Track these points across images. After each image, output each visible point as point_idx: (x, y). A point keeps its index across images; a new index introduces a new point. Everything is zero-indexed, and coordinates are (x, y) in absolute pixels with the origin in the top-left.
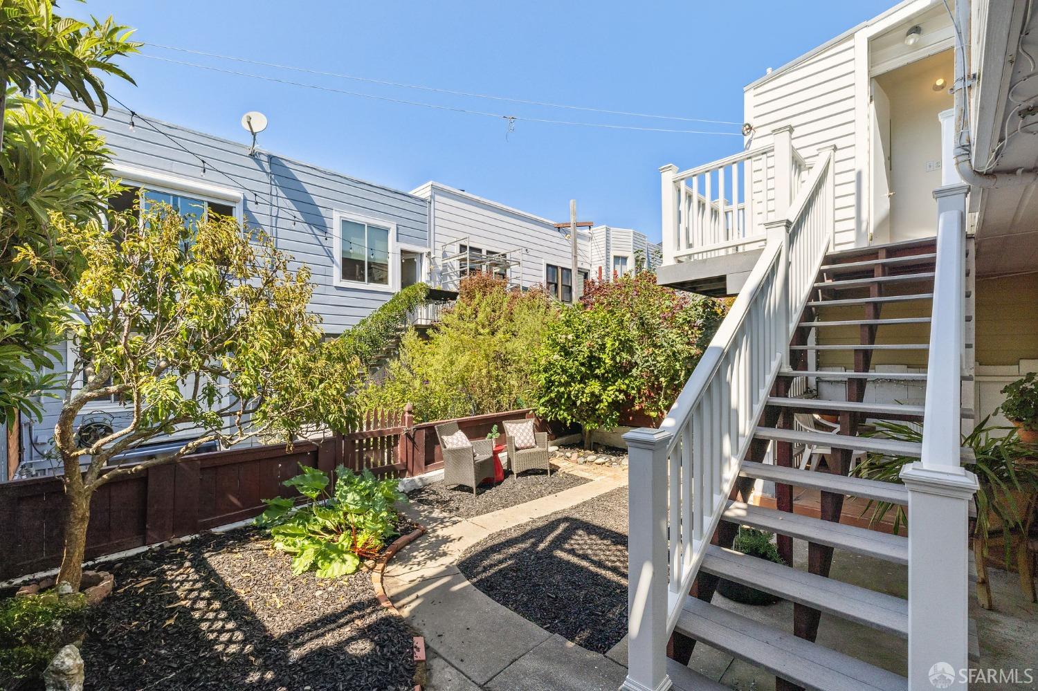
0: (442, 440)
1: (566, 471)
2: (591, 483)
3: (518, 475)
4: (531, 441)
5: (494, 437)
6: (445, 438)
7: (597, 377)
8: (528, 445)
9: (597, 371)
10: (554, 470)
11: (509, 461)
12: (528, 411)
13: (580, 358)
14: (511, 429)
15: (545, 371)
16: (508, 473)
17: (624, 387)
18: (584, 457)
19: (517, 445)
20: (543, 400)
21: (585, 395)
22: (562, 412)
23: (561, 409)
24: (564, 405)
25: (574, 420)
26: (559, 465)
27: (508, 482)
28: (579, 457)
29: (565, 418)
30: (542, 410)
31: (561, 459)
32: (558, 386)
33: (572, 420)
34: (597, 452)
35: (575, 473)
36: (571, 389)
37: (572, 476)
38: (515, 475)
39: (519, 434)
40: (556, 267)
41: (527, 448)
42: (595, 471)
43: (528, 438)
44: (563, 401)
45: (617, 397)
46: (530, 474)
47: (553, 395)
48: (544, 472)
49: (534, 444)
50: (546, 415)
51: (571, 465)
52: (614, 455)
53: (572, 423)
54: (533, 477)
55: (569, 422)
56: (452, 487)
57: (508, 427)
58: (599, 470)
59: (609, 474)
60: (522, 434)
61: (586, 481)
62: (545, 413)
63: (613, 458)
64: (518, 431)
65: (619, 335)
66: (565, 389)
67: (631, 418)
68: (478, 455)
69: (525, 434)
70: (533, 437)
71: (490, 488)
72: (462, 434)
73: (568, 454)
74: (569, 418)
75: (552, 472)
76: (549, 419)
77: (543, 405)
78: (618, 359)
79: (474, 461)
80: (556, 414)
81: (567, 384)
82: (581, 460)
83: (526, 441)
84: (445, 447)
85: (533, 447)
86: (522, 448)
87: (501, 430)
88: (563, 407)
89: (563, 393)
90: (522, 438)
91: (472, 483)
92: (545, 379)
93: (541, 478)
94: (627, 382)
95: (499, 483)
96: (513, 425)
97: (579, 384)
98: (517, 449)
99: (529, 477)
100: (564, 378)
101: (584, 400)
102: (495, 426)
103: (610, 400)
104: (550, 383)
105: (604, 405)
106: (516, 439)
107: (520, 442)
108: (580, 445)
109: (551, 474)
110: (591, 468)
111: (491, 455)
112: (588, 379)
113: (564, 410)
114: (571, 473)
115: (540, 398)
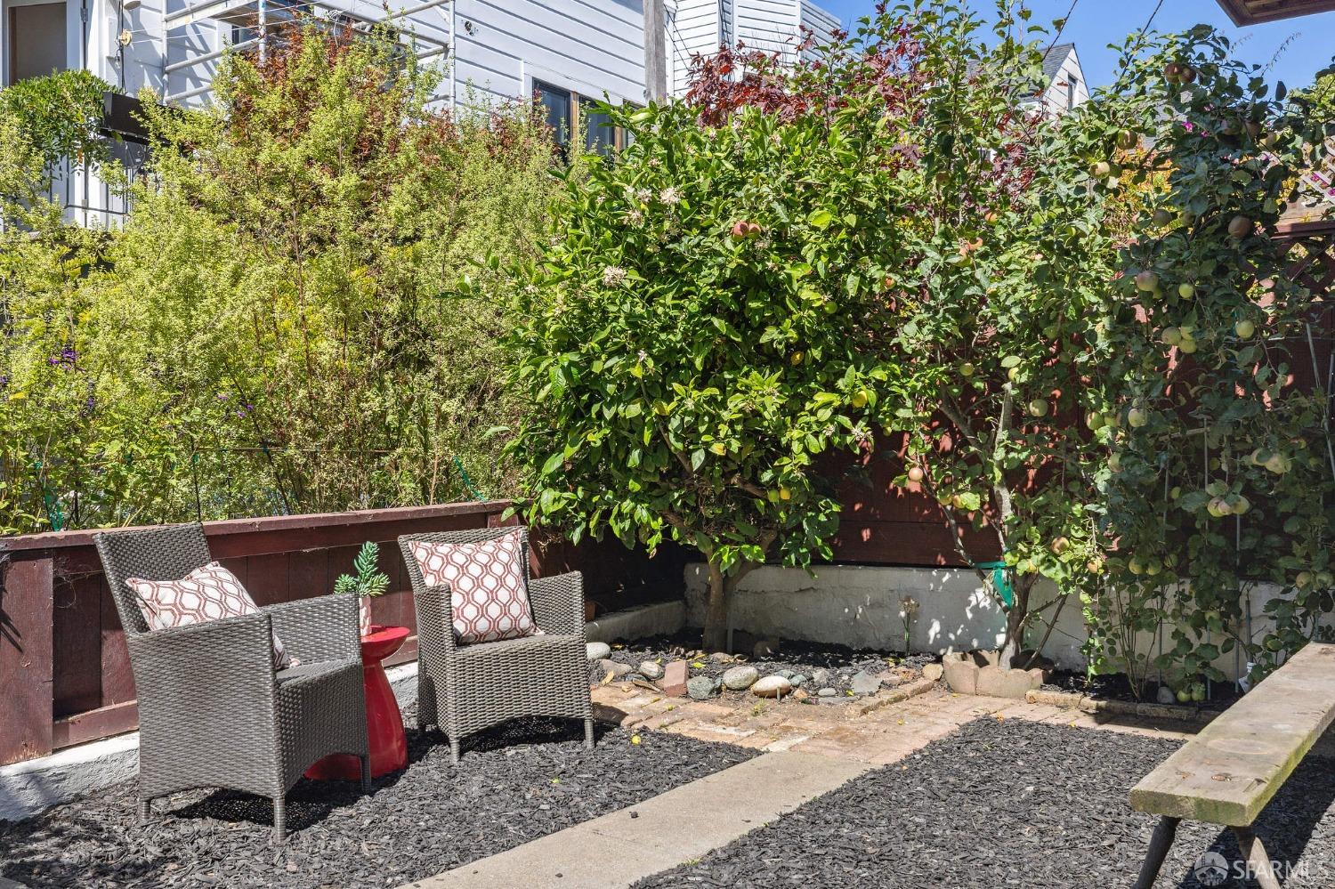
0: (130, 595)
1: (653, 725)
2: (755, 760)
3: (466, 745)
4: (515, 610)
5: (363, 588)
6: (144, 588)
7: (768, 358)
8: (505, 624)
9: (771, 334)
10: (607, 721)
11: (428, 691)
12: (499, 510)
13: (706, 280)
14: (436, 563)
15: (567, 342)
16: (425, 740)
17: (868, 395)
18: (712, 676)
19: (460, 627)
20: (553, 464)
21: (724, 430)
22: (627, 505)
23: (623, 494)
24: (637, 474)
25: (675, 535)
26: (620, 705)
27: (427, 772)
28: (691, 674)
29: (636, 528)
30: (549, 500)
31: (624, 685)
32: (616, 400)
33: (666, 533)
34: (752, 658)
35: (684, 729)
36: (668, 408)
37: (679, 740)
38: (455, 748)
39: (466, 584)
40: (565, 94)
41: (502, 637)
42: (760, 719)
43: (503, 595)
44: (635, 458)
45: (844, 431)
46: (514, 742)
47: (595, 438)
48: (569, 729)
49: (525, 622)
50: (562, 521)
51: (665, 703)
52: (819, 663)
53: (666, 545)
54: (527, 750)
55: (653, 541)
56: (180, 802)
57: (421, 554)
58: (775, 716)
59: (814, 726)
60: (478, 583)
61: (737, 755)
62: (563, 511)
63: (819, 674)
64: (462, 570)
65: (857, 188)
66: (645, 407)
67: (866, 534)
68: (295, 662)
69: (490, 582)
70: (522, 595)
71: (350, 801)
72: (225, 575)
73: (650, 667)
74: (657, 524)
75: (601, 730)
76: (576, 537)
77: (553, 483)
78: (851, 284)
79: (277, 684)
80: (606, 515)
81: (653, 390)
82: (703, 684)
83: (494, 610)
84: (143, 627)
85: (523, 634)
86: (481, 639)
87: (395, 567)
88: (634, 486)
89: (636, 425)
90: (480, 596)
91: (268, 780)
92: (567, 372)
93: (560, 753)
94: (879, 374)
95: (388, 777)
96: (444, 549)
97: (700, 386)
98: (460, 642)
99: (510, 752)
100: (642, 367)
101: (718, 449)
102: (370, 548)
103: (817, 445)
104: (585, 388)
105: (794, 464)
106: (457, 600)
107: (470, 612)
108: (687, 638)
109: (597, 737)
110: (745, 710)
111: (354, 658)
112: (735, 368)
113: (637, 498)
114: (672, 730)
115: (542, 457)
